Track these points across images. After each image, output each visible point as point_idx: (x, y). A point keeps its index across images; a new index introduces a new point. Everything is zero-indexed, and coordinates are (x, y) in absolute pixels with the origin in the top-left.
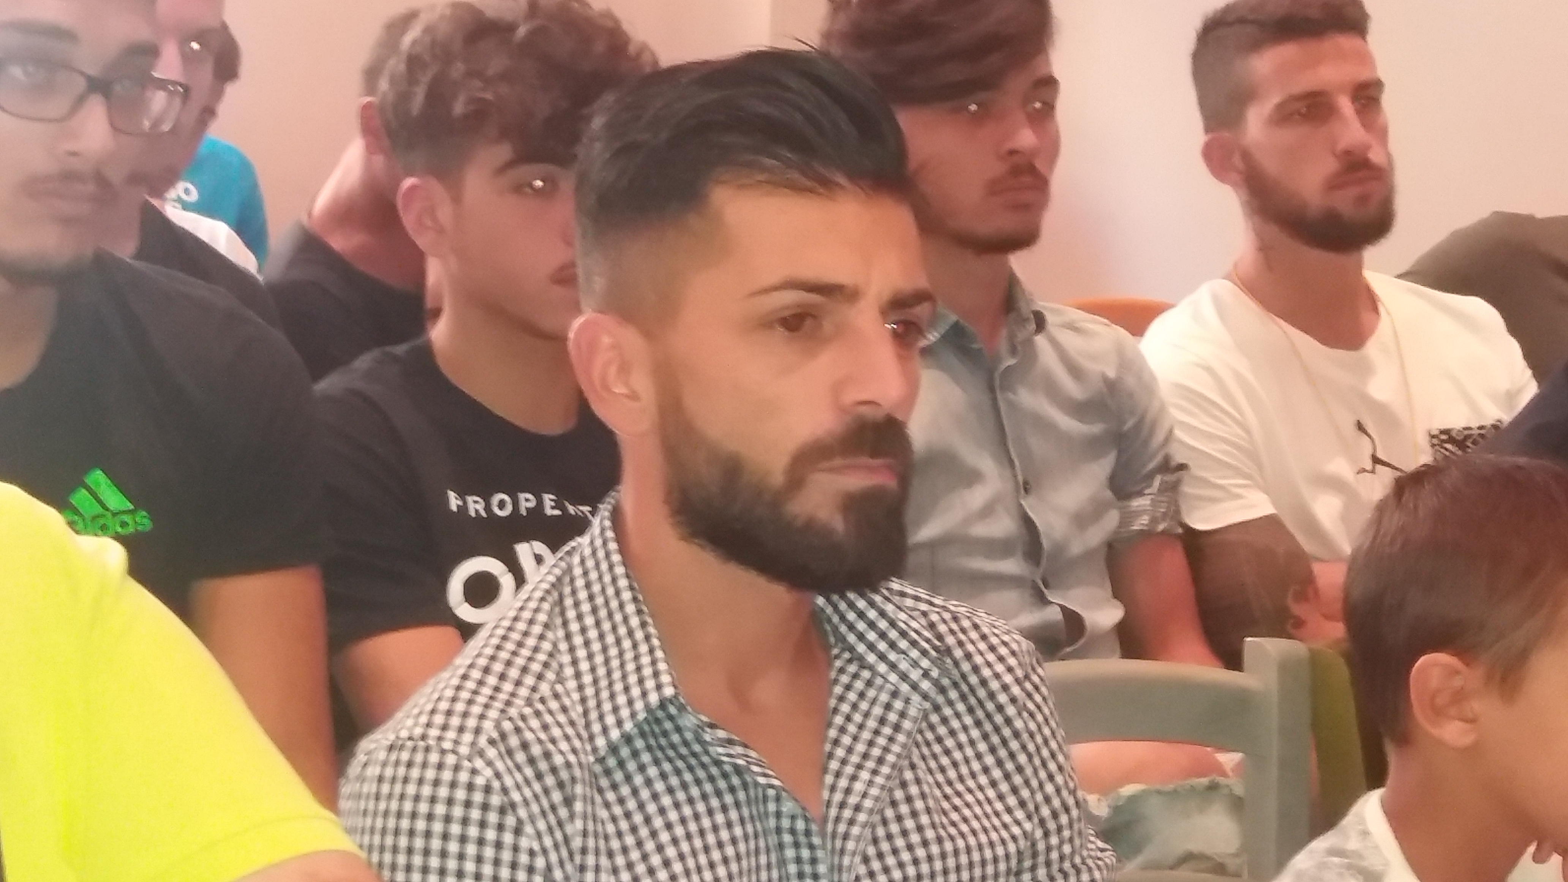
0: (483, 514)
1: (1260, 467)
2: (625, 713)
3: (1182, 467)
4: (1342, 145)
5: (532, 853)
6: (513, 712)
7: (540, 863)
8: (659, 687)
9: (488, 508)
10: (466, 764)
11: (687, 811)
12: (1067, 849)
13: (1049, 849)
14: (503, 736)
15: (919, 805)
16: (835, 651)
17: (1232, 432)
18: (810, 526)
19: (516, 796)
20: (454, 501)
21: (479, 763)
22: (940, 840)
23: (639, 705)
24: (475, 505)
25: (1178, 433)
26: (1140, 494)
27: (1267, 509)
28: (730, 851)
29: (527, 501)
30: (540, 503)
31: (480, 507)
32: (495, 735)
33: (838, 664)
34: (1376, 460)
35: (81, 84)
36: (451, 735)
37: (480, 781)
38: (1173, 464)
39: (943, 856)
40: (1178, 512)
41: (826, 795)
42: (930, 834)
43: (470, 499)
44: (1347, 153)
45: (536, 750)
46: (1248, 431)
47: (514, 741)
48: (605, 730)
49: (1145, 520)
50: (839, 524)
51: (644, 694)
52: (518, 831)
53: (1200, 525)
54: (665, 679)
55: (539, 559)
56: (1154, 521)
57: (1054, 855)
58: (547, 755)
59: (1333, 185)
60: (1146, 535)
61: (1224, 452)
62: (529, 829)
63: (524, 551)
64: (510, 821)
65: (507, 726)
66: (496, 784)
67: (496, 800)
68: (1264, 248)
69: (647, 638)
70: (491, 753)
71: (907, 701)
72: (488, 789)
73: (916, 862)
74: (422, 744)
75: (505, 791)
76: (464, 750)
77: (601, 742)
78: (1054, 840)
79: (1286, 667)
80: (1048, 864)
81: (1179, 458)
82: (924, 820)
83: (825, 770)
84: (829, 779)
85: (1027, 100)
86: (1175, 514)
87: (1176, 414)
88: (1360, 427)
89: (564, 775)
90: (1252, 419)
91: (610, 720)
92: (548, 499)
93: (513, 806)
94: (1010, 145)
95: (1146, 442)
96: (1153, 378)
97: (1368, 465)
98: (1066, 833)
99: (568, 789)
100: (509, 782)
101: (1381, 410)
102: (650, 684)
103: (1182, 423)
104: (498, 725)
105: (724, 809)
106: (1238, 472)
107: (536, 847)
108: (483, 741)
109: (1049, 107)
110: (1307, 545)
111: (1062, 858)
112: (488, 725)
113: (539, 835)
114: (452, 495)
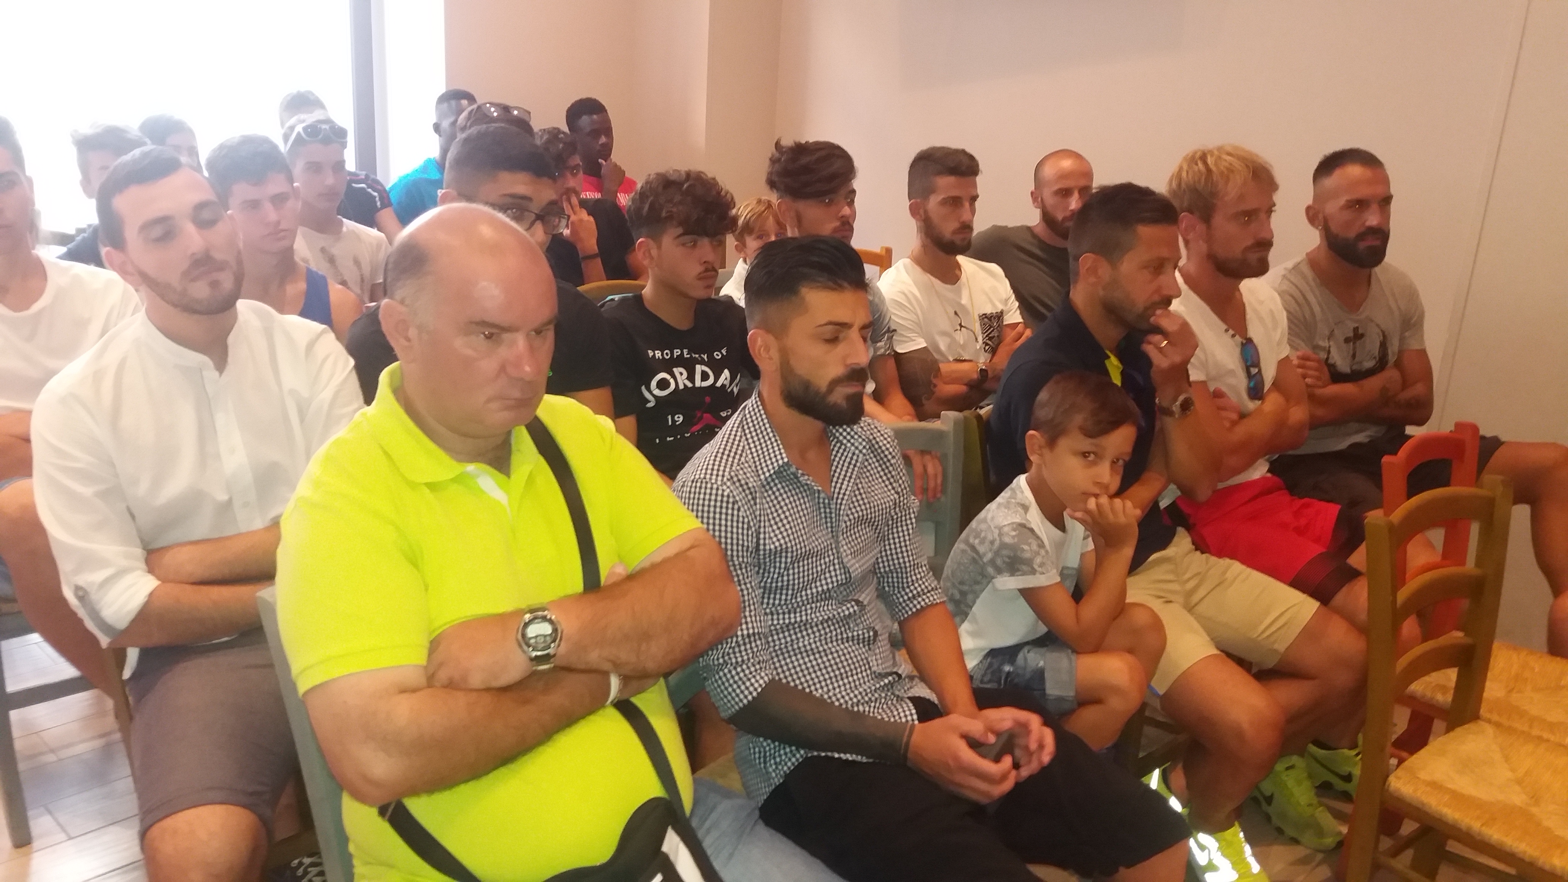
0: (661, 357)
1: (921, 328)
2: (770, 467)
3: (895, 330)
4: (962, 220)
5: (743, 517)
6: (734, 468)
7: (746, 520)
8: (782, 458)
9: (662, 355)
10: (720, 487)
11: (792, 499)
12: (905, 501)
13: (900, 502)
14: (732, 478)
15: (862, 491)
16: (831, 439)
17: (912, 317)
18: (835, 404)
19: (737, 498)
20: (651, 353)
21: (725, 487)
22: (869, 503)
23: (775, 464)
24: (658, 354)
25: (893, 317)
26: (880, 341)
27: (924, 345)
28: (805, 512)
29: (676, 352)
30: (682, 353)
31: (660, 355)
32: (729, 477)
33: (833, 443)
34: (961, 326)
35: (533, 216)
36: (714, 477)
37: (726, 494)
38: (891, 329)
39: (870, 508)
40: (892, 346)
41: (832, 489)
42: (866, 501)
43: (656, 352)
44: (963, 222)
45: (743, 482)
46: (918, 316)
47: (735, 479)
48: (764, 473)
49: (883, 350)
50: (844, 404)
51: (777, 461)
52: (739, 510)
53: (900, 351)
54: (784, 455)
55: (681, 374)
56: (886, 351)
57: (902, 504)
58: (747, 484)
59: (955, 232)
60: (882, 355)
61: (911, 325)
62: (742, 509)
63: (676, 371)
64: (736, 507)
65: (733, 474)
66: (731, 495)
67: (731, 500)
68: (924, 246)
69: (776, 441)
70: (729, 484)
71: (858, 456)
72: (728, 496)
73: (862, 510)
74: (704, 481)
75: (734, 497)
76: (719, 483)
77: (762, 477)
78: (902, 499)
79: (956, 423)
80: (900, 506)
81: (893, 327)
82: (864, 496)
83: (832, 481)
84: (833, 484)
85: (846, 198)
86: (891, 347)
87: (891, 309)
88: (956, 313)
89: (752, 490)
90: (919, 312)
91: (765, 469)
92: (685, 352)
93: (737, 502)
94: (840, 215)
95: (882, 323)
96: (884, 298)
97: (959, 328)
98: (905, 496)
99: (754, 494)
100: (735, 493)
101: (963, 307)
102: (779, 457)
103: (895, 314)
104: (730, 473)
105: (803, 498)
106: (914, 331)
107: (745, 515)
108: (725, 479)
109: (853, 201)
110: (936, 356)
111: (904, 504)
112: (726, 474)
113: (745, 511)
114: (650, 351)
